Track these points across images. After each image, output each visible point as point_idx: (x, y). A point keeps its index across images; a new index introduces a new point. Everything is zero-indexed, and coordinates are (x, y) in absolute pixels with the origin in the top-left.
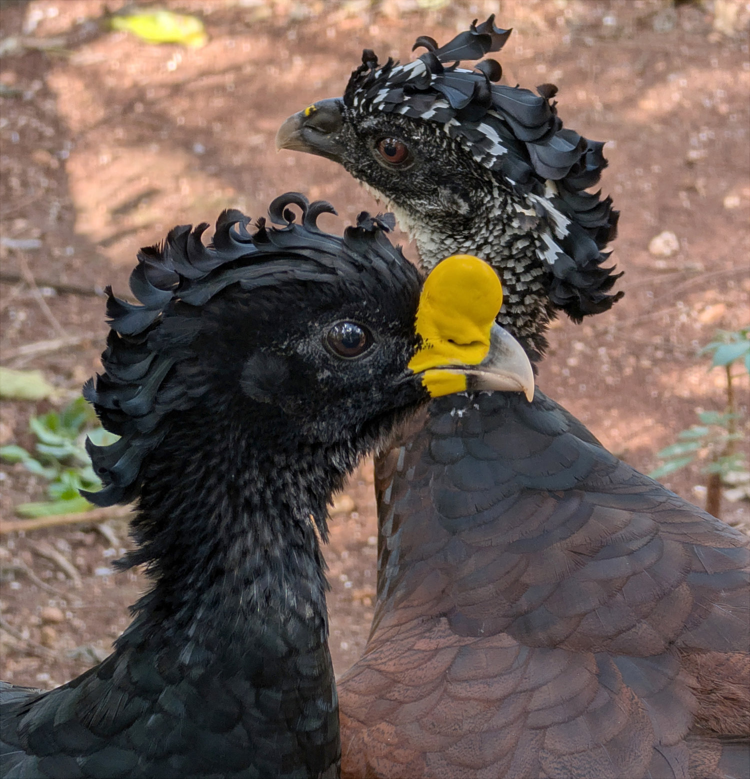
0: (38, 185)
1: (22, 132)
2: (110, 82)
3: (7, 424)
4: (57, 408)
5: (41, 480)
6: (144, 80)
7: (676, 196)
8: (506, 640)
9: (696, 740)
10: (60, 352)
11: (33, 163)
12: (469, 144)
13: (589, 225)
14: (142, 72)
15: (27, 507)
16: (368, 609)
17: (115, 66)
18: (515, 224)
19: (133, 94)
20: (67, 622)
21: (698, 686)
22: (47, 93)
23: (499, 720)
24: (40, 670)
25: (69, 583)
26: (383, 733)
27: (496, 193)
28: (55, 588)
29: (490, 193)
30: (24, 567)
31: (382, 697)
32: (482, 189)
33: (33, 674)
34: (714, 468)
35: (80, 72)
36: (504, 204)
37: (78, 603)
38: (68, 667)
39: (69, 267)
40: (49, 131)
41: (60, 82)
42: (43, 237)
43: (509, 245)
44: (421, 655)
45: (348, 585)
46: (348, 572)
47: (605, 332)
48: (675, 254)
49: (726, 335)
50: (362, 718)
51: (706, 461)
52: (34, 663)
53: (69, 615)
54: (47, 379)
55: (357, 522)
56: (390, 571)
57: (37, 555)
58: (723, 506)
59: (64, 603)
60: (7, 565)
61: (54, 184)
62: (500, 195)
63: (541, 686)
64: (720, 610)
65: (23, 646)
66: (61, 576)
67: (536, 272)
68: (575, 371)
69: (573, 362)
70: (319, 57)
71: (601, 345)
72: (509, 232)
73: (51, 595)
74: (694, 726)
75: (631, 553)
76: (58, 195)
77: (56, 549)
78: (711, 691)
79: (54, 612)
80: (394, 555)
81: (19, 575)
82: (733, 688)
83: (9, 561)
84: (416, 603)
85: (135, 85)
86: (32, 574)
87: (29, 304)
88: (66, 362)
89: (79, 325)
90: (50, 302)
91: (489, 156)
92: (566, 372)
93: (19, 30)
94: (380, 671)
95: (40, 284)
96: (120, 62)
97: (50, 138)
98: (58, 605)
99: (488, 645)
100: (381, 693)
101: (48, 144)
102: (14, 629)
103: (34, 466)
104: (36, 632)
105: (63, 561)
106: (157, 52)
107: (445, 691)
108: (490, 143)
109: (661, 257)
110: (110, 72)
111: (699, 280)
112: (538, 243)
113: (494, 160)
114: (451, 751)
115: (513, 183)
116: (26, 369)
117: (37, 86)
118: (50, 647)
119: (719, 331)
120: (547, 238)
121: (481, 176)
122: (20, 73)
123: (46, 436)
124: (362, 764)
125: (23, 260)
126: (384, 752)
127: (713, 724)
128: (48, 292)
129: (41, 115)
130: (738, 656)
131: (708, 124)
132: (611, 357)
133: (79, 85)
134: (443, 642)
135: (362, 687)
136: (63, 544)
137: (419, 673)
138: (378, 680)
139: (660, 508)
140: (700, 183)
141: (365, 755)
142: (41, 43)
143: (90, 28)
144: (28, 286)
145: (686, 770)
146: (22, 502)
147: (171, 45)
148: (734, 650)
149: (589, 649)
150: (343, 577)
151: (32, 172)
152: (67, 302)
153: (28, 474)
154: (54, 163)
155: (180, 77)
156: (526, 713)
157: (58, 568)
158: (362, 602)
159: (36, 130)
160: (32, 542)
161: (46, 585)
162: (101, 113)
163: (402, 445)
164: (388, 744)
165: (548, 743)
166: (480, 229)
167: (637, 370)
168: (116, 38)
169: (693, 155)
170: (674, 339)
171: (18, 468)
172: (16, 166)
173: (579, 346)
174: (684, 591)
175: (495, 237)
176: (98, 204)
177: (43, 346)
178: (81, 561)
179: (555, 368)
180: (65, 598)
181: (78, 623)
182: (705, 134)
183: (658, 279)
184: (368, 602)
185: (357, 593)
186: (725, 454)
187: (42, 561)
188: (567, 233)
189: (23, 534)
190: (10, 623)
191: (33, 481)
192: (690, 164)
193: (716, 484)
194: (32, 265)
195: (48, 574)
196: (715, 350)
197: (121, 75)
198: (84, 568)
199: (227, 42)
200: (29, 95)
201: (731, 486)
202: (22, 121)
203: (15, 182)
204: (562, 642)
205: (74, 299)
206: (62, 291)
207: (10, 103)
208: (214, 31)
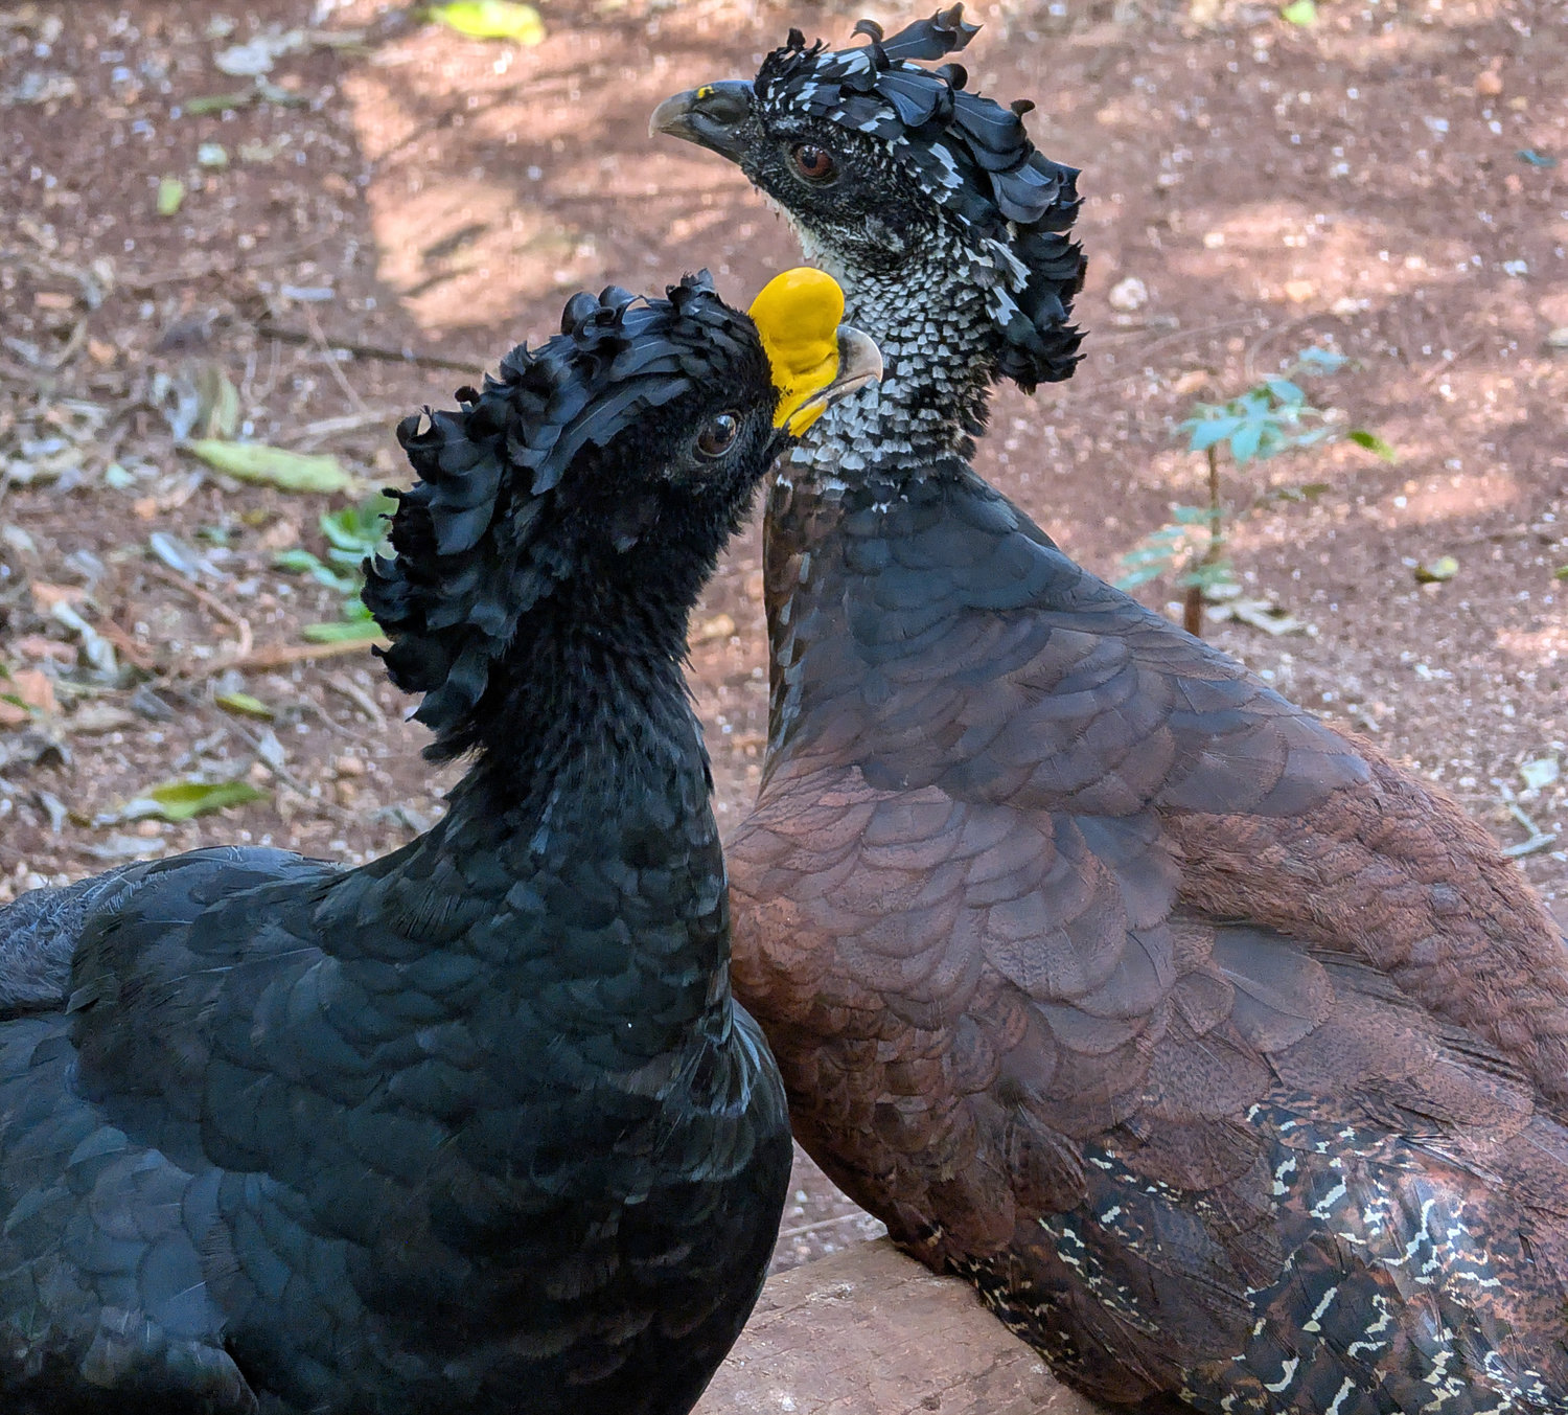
0: (330, 219)
1: (310, 152)
2: (422, 87)
3: (291, 524)
4: (355, 503)
5: (335, 595)
6: (464, 86)
7: (1143, 232)
8: (936, 794)
9: (1183, 923)
10: (358, 432)
11: (323, 191)
12: (919, 170)
13: (1054, 276)
14: (462, 76)
15: (316, 629)
16: (753, 761)
17: (427, 66)
18: (963, 272)
19: (450, 103)
20: (369, 775)
21: (1184, 855)
22: (340, 101)
23: (929, 896)
24: (334, 836)
25: (372, 726)
26: (781, 910)
27: (941, 232)
28: (352, 732)
29: (934, 229)
30: (314, 705)
31: (778, 866)
32: (923, 224)
33: (325, 842)
34: (1193, 580)
35: (382, 75)
36: (949, 247)
37: (383, 752)
38: (369, 832)
39: (370, 324)
40: (344, 150)
41: (358, 88)
42: (336, 285)
43: (952, 294)
44: (829, 813)
45: (727, 729)
46: (726, 713)
47: (1054, 406)
48: (1142, 307)
49: (1209, 410)
50: (754, 892)
51: (1184, 570)
52: (326, 828)
53: (371, 766)
54: (342, 465)
55: (738, 649)
56: (790, 712)
57: (329, 689)
58: (1204, 629)
59: (364, 752)
60: (292, 703)
61: (350, 217)
62: (947, 234)
63: (983, 851)
64: (1210, 759)
65: (312, 805)
66: (361, 717)
67: (982, 329)
68: (1016, 457)
69: (1012, 444)
70: (688, 56)
71: (1049, 423)
72: (952, 279)
73: (349, 741)
74: (1179, 905)
75: (1097, 687)
76: (356, 232)
77: (355, 682)
78: (1200, 861)
79: (352, 763)
80: (794, 692)
81: (308, 715)
82: (1228, 857)
83: (295, 696)
84: (821, 750)
85: (454, 92)
86: (324, 715)
87: (319, 371)
88: (366, 444)
89: (382, 397)
90: (346, 367)
91: (942, 188)
92: (1004, 458)
93: (306, 22)
94: (774, 832)
95: (333, 344)
96: (435, 62)
97: (346, 159)
98: (357, 754)
99: (914, 800)
100: (778, 860)
101: (342, 167)
102: (300, 783)
103: (326, 577)
104: (330, 788)
105: (363, 697)
106: (482, 50)
107: (860, 856)
108: (943, 171)
109: (1123, 310)
110: (421, 75)
111: (1173, 339)
112: (988, 297)
113: (949, 194)
114: (868, 935)
115: (968, 223)
116: (314, 453)
117: (328, 92)
118: (347, 808)
119: (1199, 405)
120: (1000, 291)
121: (925, 208)
122: (307, 77)
123: (341, 538)
124: (754, 949)
125: (312, 315)
126: (781, 936)
127: (1203, 902)
128: (344, 355)
129: (333, 130)
130: (1234, 818)
131: (1184, 141)
132: (1062, 440)
133: (382, 91)
134: (856, 797)
135: (753, 853)
136: (363, 677)
137: (826, 835)
138: (772, 843)
139: (1134, 630)
140: (1174, 217)
141: (759, 939)
142: (334, 38)
143: (395, 20)
144: (317, 348)
145: (1169, 962)
146: (310, 622)
147: (500, 41)
148: (1229, 811)
149: (1042, 807)
150: (721, 720)
151: (322, 204)
152: (368, 369)
153: (319, 587)
154: (351, 192)
155: (511, 81)
156: (963, 887)
157: (356, 706)
158: (745, 751)
159: (327, 148)
160: (323, 674)
161: (341, 729)
162: (410, 127)
163: (805, 550)
164: (788, 925)
165: (993, 925)
166: (915, 272)
167: (1094, 454)
168: (430, 31)
169: (1165, 180)
170: (1141, 416)
171: (306, 579)
172: (302, 195)
173: (1020, 425)
174: (1165, 733)
175: (935, 283)
176: (406, 243)
177: (337, 424)
178: (386, 698)
179: (990, 453)
180: (365, 745)
181: (382, 776)
182: (1180, 154)
183: (1120, 339)
184: (752, 751)
185: (738, 740)
186: (1207, 561)
187: (336, 698)
188: (1025, 285)
189: (311, 663)
190: (297, 776)
191: (324, 596)
192: (1161, 193)
193: (1196, 600)
194: (322, 321)
195: (344, 714)
196: (1194, 429)
197: (434, 79)
198: (391, 707)
199: (572, 37)
200: (318, 104)
201: (1215, 603)
202: (310, 137)
203: (300, 215)
204: (1007, 798)
205: (376, 365)
206: (361, 354)
207: (294, 113)
208: (553, 23)
